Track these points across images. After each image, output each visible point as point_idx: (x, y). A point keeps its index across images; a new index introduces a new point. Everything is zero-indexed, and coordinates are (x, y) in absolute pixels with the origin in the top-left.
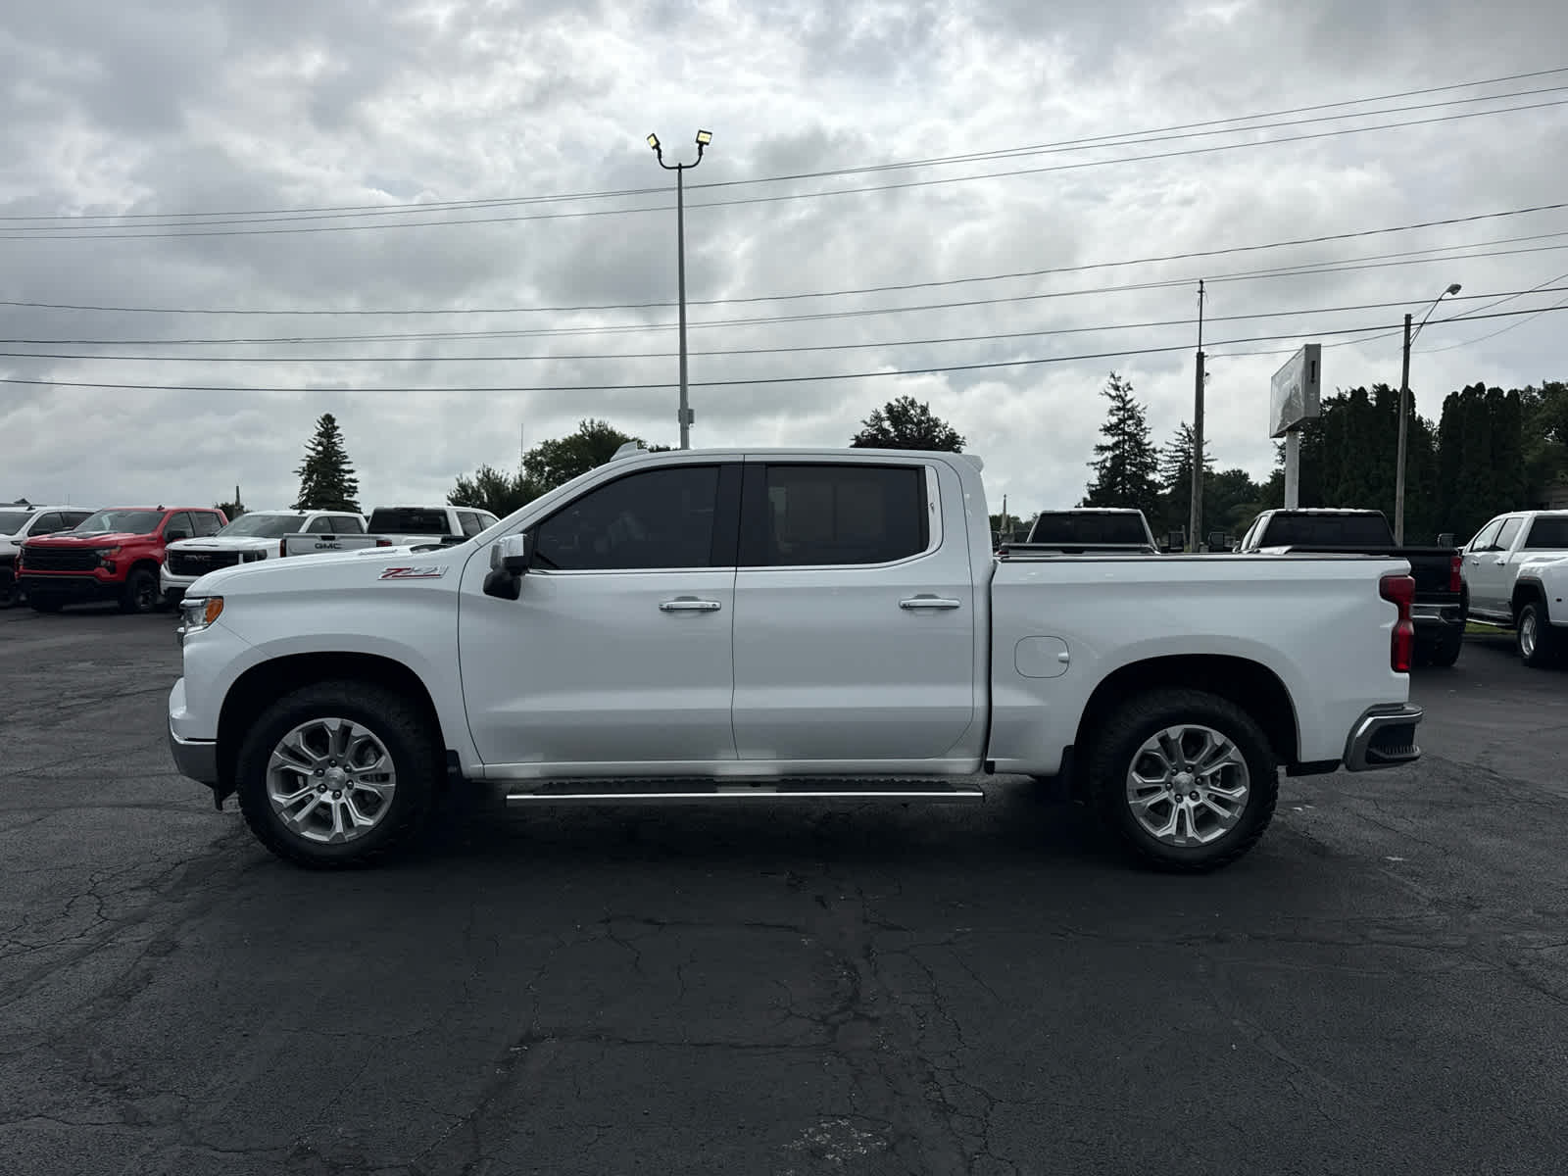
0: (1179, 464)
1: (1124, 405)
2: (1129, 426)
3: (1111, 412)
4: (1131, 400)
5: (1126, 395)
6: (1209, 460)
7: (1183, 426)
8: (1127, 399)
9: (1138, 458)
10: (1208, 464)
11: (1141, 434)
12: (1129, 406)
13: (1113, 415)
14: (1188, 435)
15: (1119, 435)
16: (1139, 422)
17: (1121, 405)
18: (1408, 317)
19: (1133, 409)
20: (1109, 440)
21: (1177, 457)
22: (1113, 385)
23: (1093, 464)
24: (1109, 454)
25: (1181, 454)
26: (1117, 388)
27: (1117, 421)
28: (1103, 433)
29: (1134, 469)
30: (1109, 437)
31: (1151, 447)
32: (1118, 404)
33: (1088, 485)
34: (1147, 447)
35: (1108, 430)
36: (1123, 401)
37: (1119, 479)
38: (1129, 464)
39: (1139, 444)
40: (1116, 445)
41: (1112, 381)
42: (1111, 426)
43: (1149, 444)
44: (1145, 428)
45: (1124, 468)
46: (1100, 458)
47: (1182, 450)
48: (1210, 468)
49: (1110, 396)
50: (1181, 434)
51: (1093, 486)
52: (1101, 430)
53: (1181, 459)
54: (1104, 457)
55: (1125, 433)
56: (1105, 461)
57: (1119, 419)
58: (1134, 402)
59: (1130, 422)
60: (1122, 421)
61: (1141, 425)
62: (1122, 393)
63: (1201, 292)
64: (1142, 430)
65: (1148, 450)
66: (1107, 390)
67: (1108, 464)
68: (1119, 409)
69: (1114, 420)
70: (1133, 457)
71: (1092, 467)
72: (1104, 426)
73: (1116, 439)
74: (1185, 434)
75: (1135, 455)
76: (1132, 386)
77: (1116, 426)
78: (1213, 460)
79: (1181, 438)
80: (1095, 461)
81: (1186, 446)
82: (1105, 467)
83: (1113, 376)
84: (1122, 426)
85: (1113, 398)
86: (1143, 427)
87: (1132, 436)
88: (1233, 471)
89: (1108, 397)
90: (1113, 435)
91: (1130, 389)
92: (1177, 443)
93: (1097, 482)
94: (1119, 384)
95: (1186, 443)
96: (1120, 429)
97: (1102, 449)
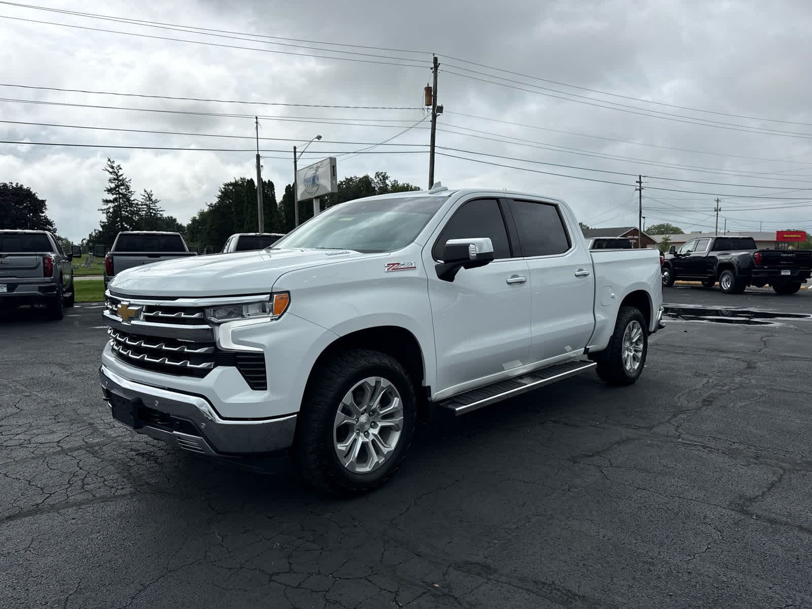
0: (144, 212)
1: (118, 177)
2: (122, 189)
3: (110, 181)
4: (122, 175)
5: (118, 172)
6: (161, 211)
7: (145, 191)
8: (119, 174)
9: (129, 208)
10: (161, 213)
11: (129, 194)
12: (121, 178)
13: (112, 183)
14: (149, 197)
15: (116, 194)
16: (128, 188)
17: (116, 177)
18: (295, 148)
19: (123, 180)
20: (111, 197)
21: (143, 208)
22: (109, 165)
23: (102, 210)
24: (111, 205)
25: (146, 207)
26: (112, 167)
27: (114, 186)
28: (107, 192)
29: (127, 214)
30: (111, 195)
31: (136, 202)
32: (113, 176)
33: (101, 222)
34: (133, 202)
35: (110, 191)
36: (117, 175)
37: (118, 219)
38: (124, 211)
39: (128, 200)
40: (115, 200)
41: (109, 163)
42: (111, 188)
43: (134, 200)
44: (131, 191)
45: (121, 213)
46: (106, 207)
47: (146, 205)
48: (161, 215)
49: (109, 171)
50: (144, 196)
51: (103, 222)
52: (105, 191)
53: (145, 209)
54: (108, 206)
55: (120, 193)
56: (109, 208)
57: (116, 185)
58: (123, 176)
59: (122, 187)
60: (117, 186)
61: (129, 189)
62: (116, 170)
63: (257, 123)
64: (129, 192)
65: (134, 204)
66: (106, 168)
67: (111, 210)
68: (115, 179)
69: (113, 185)
70: (125, 207)
71: (102, 212)
72: (107, 188)
73: (115, 196)
74: (147, 196)
75: (127, 206)
76: (121, 167)
77: (114, 189)
78: (163, 211)
79: (145, 198)
80: (103, 209)
81: (148, 203)
82: (109, 212)
83: (109, 160)
84: (117, 189)
85: (111, 173)
86: (130, 190)
87: (124, 196)
88: (168, 217)
89: (108, 173)
90: (113, 194)
91: (120, 169)
92: (143, 201)
93: (106, 221)
94: (113, 165)
95: (147, 201)
96: (116, 191)
97: (107, 201)
